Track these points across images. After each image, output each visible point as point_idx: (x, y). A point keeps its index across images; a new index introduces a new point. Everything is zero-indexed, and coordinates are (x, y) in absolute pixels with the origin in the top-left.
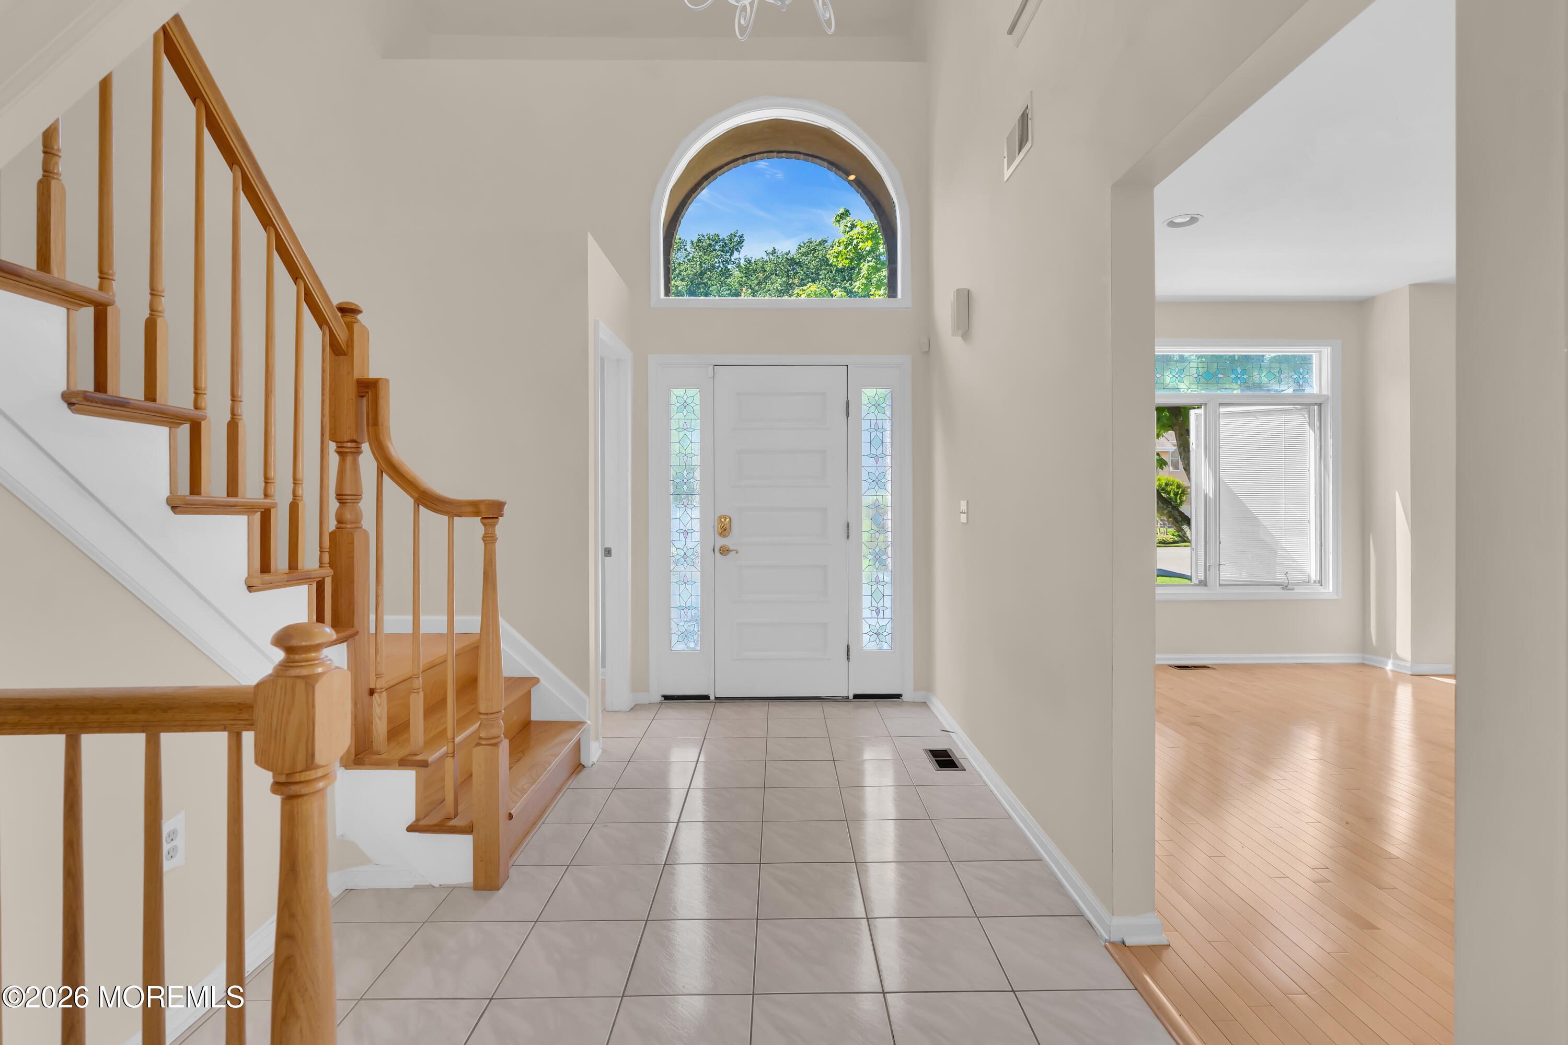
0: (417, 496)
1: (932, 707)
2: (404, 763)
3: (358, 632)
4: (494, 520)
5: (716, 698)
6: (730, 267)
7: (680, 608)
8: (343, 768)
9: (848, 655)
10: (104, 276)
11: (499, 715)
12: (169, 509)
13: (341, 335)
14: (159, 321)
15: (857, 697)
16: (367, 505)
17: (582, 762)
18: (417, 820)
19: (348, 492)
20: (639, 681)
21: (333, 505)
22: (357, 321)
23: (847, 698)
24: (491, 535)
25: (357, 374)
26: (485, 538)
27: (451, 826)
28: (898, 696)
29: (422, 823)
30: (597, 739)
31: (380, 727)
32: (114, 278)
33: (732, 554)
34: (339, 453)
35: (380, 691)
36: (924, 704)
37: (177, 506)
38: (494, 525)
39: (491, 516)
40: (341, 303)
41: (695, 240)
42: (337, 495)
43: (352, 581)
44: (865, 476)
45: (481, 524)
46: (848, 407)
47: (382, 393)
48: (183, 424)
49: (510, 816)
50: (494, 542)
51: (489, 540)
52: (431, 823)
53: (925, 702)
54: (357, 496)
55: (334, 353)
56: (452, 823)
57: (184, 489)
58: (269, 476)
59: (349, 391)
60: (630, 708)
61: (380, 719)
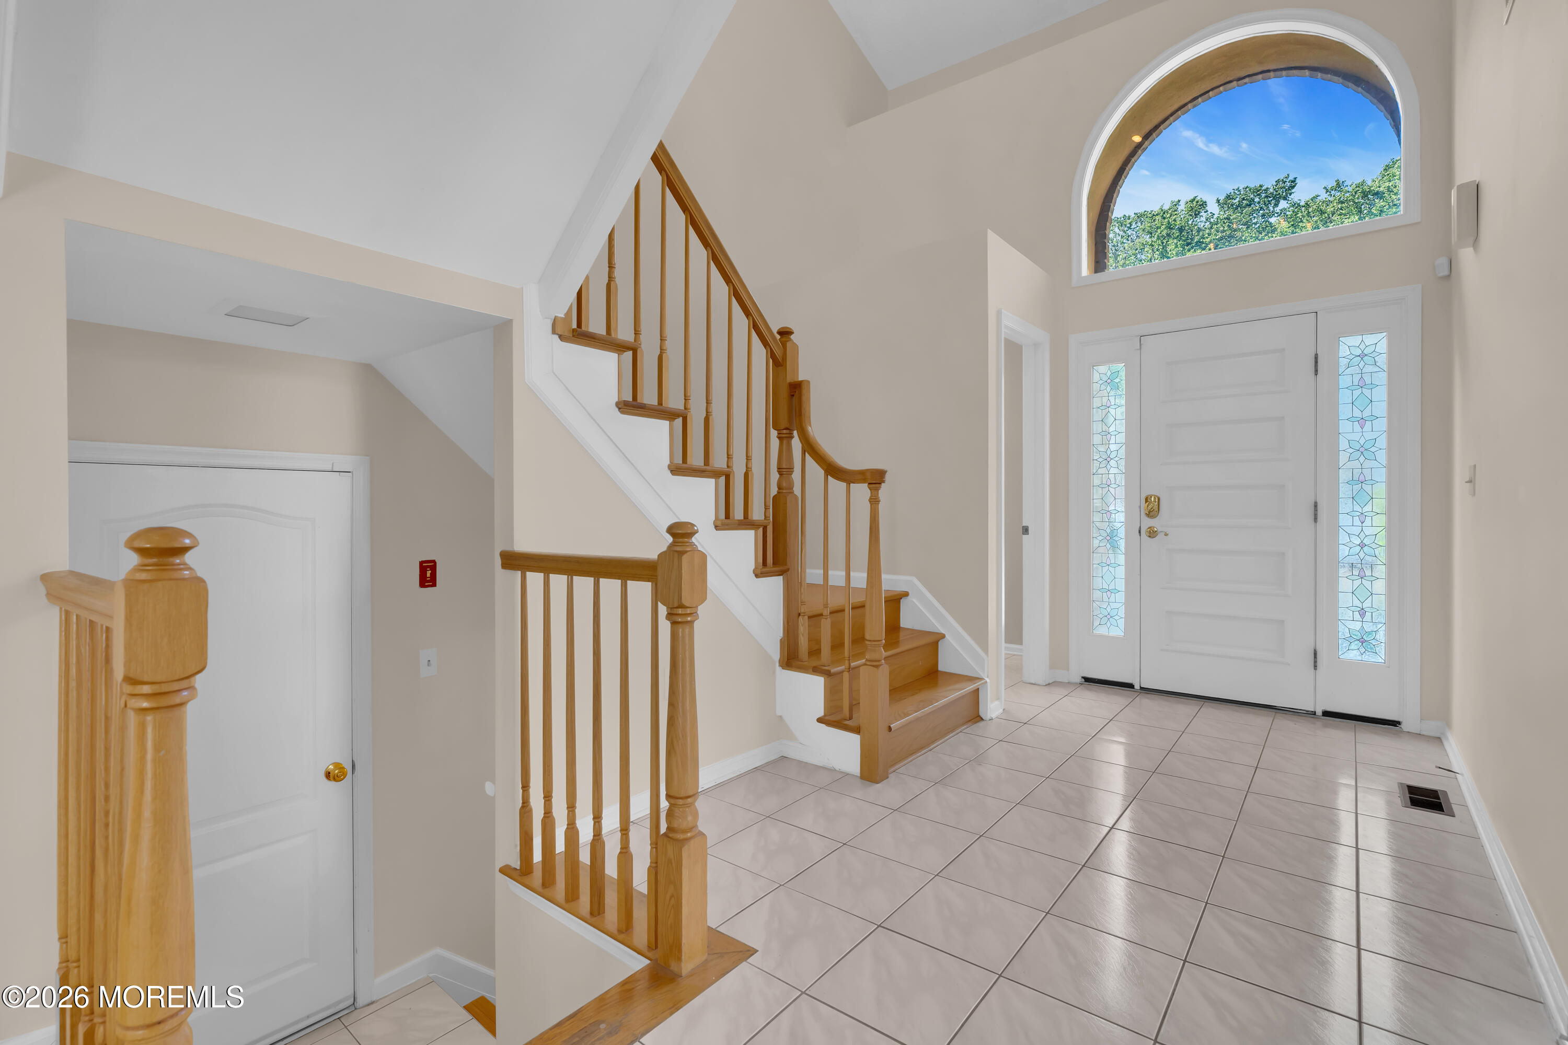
0: (825, 468)
1: (1445, 743)
2: (816, 670)
3: (789, 569)
4: (877, 485)
5: (1141, 688)
6: (1273, 220)
7: (1103, 590)
8: (781, 668)
9: (1315, 662)
10: (637, 333)
11: (880, 643)
12: (669, 472)
13: (778, 353)
14: (664, 355)
15: (1326, 714)
16: (796, 476)
17: (981, 714)
18: (825, 715)
19: (784, 467)
20: (1059, 657)
21: (775, 476)
22: (791, 340)
23: (1314, 713)
24: (874, 498)
25: (790, 379)
26: (871, 500)
27: (844, 724)
28: (1395, 723)
29: (827, 718)
30: (998, 699)
31: (803, 643)
32: (641, 333)
33: (1160, 536)
34: (779, 438)
35: (803, 614)
36: (1439, 739)
37: (676, 470)
38: (877, 489)
39: (874, 482)
40: (779, 329)
41: (1222, 198)
42: (778, 469)
43: (785, 531)
44: (1343, 444)
45: (868, 489)
46: (1316, 362)
47: (804, 391)
48: (676, 419)
49: (890, 729)
50: (877, 503)
51: (874, 501)
52: (834, 719)
53: (1439, 738)
54: (790, 470)
55: (775, 365)
56: (847, 722)
57: (679, 460)
58: (729, 453)
59: (784, 393)
60: (1048, 683)
61: (803, 635)
